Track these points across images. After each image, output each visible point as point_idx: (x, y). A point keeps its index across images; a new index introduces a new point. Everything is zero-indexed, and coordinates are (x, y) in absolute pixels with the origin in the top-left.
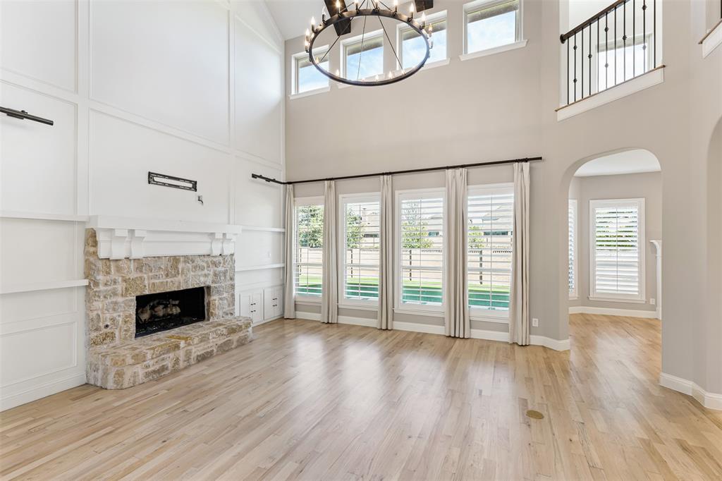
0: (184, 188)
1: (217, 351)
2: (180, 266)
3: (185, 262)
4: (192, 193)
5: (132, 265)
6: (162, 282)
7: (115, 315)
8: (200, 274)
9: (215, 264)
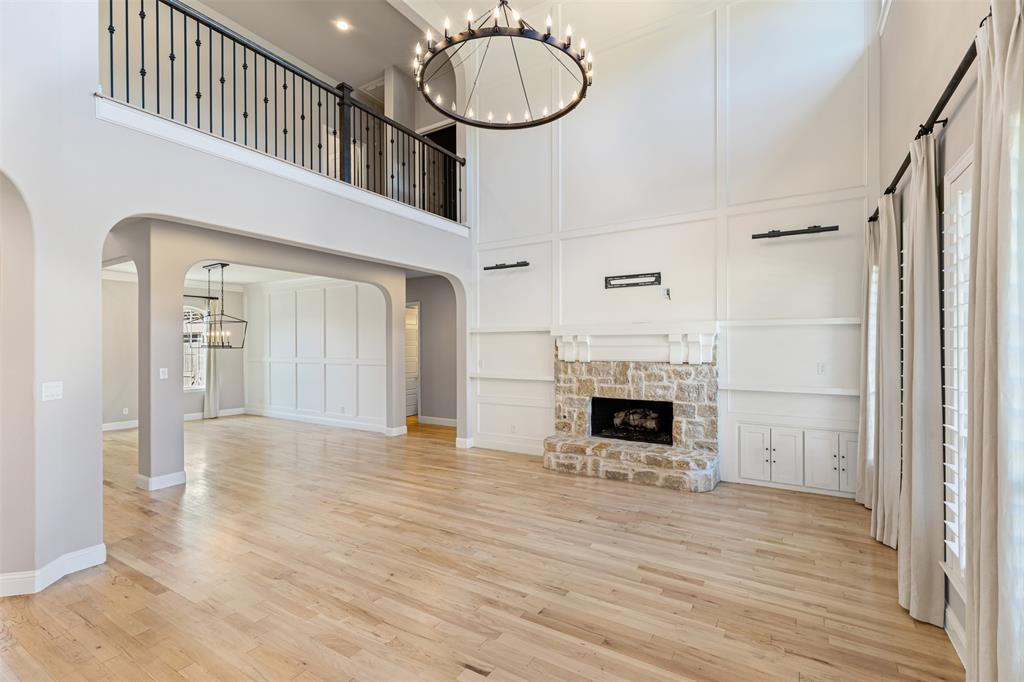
0: (645, 284)
1: (634, 478)
2: (630, 373)
3: (636, 368)
4: (655, 287)
5: (584, 368)
6: (611, 388)
7: (571, 409)
8: (656, 384)
9: (679, 374)
